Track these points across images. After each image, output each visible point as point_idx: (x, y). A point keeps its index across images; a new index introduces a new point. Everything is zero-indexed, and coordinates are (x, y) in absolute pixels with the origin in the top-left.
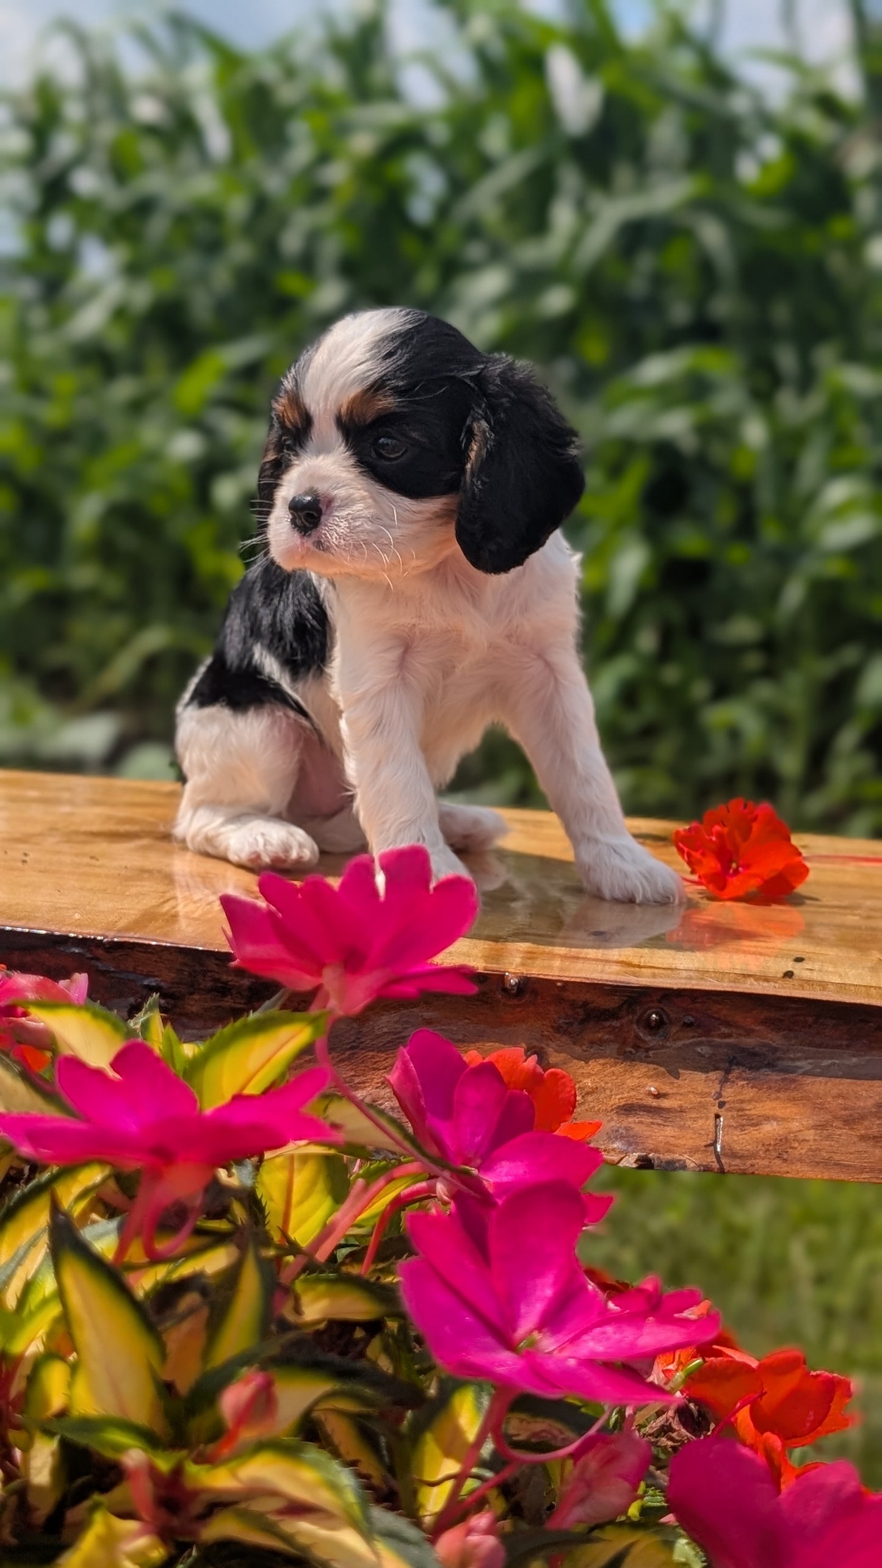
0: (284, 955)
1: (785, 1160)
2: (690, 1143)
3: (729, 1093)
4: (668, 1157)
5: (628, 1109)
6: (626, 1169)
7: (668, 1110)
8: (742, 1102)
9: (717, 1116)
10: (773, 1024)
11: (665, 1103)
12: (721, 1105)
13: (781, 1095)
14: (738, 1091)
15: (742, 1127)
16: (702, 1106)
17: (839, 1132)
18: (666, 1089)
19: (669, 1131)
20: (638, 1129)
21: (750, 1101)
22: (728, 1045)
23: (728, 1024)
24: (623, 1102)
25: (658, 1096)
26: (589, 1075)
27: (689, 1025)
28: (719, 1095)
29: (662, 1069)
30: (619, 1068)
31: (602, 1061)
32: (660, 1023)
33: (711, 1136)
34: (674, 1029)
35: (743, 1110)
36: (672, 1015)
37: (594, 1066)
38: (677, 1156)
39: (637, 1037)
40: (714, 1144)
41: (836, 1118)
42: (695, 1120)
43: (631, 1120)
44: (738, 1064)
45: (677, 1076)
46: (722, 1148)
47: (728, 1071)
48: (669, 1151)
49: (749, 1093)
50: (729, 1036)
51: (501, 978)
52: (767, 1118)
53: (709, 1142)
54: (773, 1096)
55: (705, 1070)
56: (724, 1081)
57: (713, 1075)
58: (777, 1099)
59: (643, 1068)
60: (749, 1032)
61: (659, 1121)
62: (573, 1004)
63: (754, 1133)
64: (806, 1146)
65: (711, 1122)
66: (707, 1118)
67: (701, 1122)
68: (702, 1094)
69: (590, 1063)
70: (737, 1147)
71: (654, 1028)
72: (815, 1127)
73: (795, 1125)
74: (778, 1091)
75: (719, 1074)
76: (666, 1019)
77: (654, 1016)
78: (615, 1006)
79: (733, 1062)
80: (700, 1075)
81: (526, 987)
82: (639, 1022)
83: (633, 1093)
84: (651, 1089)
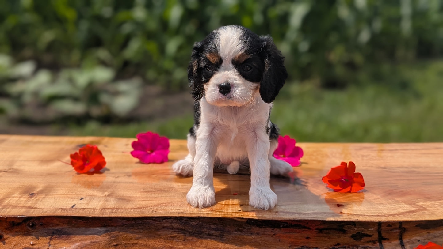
3: (52, 242)
8: (55, 244)
9: (48, 248)
11: (35, 247)
12: (50, 245)
13: (66, 241)
14: (55, 241)
16: (44, 246)
18: (35, 242)
21: (57, 244)
22: (52, 229)
23: (52, 224)
24: (23, 247)
25: (33, 245)
26: (15, 241)
27: (41, 225)
28: (50, 242)
29: (35, 237)
30: (24, 238)
31: (19, 236)
32: (33, 225)
34: (37, 227)
35: (55, 247)
36: (37, 223)
37: (16, 238)
39: (27, 229)
44: (55, 234)
45: (38, 239)
47: (52, 236)
49: (57, 241)
50: (53, 227)
52: (61, 248)
54: (64, 242)
55: (46, 236)
56: (51, 239)
57: (48, 237)
59: (29, 237)
60: (58, 225)
62: (10, 222)
68: (45, 243)
69: (16, 237)
71: (32, 227)
74: (65, 240)
75: (50, 237)
76: (35, 224)
77: (31, 224)
78: (21, 222)
79: (54, 233)
80: (45, 238)
82: (28, 225)
83: (26, 244)
84: (31, 243)
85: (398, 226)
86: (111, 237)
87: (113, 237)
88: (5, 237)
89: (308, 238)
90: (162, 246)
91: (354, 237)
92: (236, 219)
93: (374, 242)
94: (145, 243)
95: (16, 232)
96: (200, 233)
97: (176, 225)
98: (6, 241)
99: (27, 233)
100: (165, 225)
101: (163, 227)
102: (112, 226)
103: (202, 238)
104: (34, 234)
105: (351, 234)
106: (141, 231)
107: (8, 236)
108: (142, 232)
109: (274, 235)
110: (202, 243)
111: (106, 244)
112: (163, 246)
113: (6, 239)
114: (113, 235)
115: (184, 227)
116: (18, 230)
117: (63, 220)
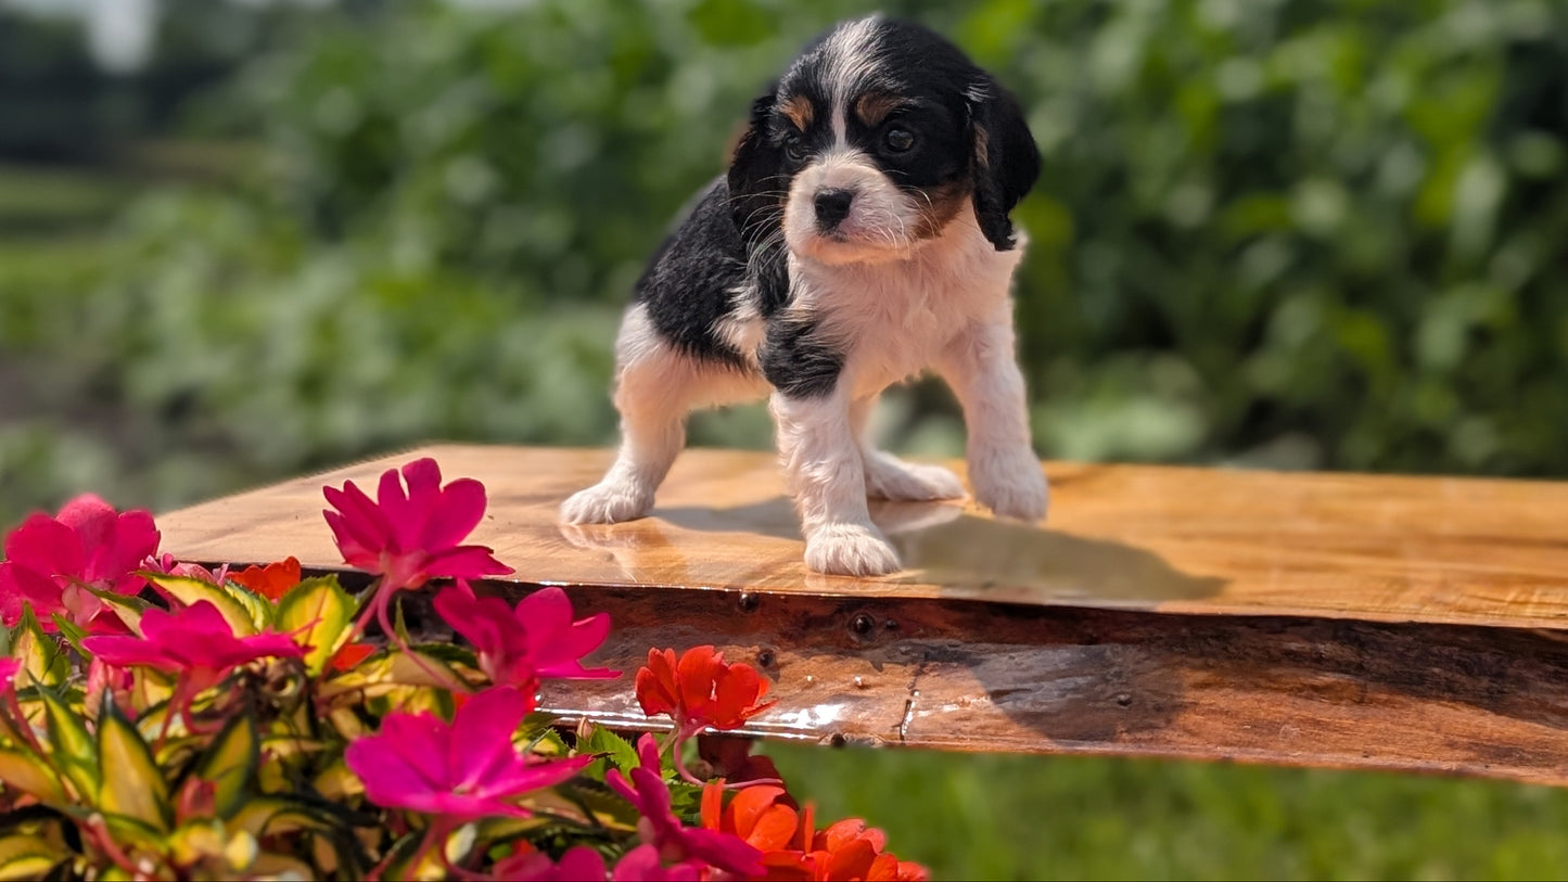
1: (957, 737)
2: (881, 725)
3: (925, 682)
4: (861, 736)
6: (824, 748)
7: (869, 698)
8: (931, 689)
9: (909, 702)
10: (959, 623)
11: (867, 693)
12: (913, 693)
14: (931, 681)
15: (925, 710)
16: (899, 694)
18: (871, 679)
19: (866, 714)
21: (939, 687)
22: (924, 645)
23: (925, 628)
24: (834, 693)
25: (863, 687)
26: (811, 671)
27: (890, 628)
28: (914, 682)
29: (869, 664)
30: (836, 664)
31: (820, 658)
32: (866, 626)
33: (900, 719)
34: (879, 631)
35: (930, 695)
36: (877, 619)
37: (814, 664)
38: (868, 735)
39: (847, 639)
40: (900, 725)
42: (889, 706)
44: (934, 659)
45: (880, 669)
46: (907, 729)
47: (923, 666)
48: (862, 732)
49: (939, 681)
50: (927, 636)
51: (736, 595)
52: (949, 702)
53: (897, 723)
55: (904, 664)
56: (918, 673)
57: (910, 668)
58: (961, 686)
59: (854, 663)
60: (942, 632)
61: (859, 707)
62: (795, 614)
64: (975, 723)
65: (902, 707)
66: (900, 703)
67: (894, 707)
68: (899, 685)
69: (812, 659)
70: (919, 727)
71: (861, 631)
73: (969, 708)
75: (916, 667)
76: (871, 622)
77: (860, 621)
78: (829, 614)
79: (928, 657)
80: (900, 669)
81: (757, 601)
82: (849, 626)
83: (842, 686)
84: (858, 679)
86: (1110, 676)
87: (1116, 674)
88: (779, 660)
90: (1280, 718)
94: (1223, 704)
95: (813, 646)
96: (1417, 679)
97: (1326, 648)
98: (783, 672)
99: (845, 650)
100: (1293, 646)
101: (1288, 653)
102: (1116, 640)
103: (1424, 697)
104: (868, 653)
106: (1211, 661)
107: (789, 655)
108: (1212, 667)
110: (1421, 716)
112: (1286, 717)
113: (783, 665)
114: (1115, 670)
115: (1360, 655)
116: (819, 638)
117: (958, 615)
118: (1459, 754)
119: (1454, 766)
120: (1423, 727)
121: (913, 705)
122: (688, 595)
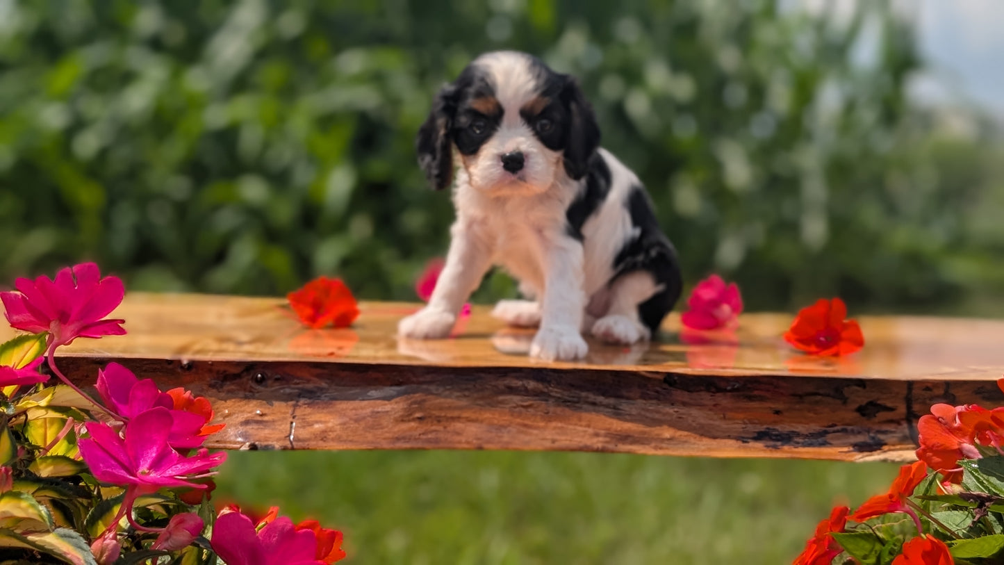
0: (32, 319)
1: (325, 441)
2: (277, 436)
3: (298, 412)
4: (266, 443)
5: (247, 422)
6: (245, 451)
7: (267, 422)
8: (304, 415)
9: (292, 423)
10: (319, 376)
11: (266, 418)
12: (294, 418)
13: (324, 411)
14: (304, 410)
15: (304, 427)
16: (285, 418)
17: (352, 426)
18: (266, 411)
19: (267, 431)
20: (250, 431)
21: (309, 414)
22: (298, 388)
23: (298, 378)
24: (244, 420)
25: (262, 415)
26: (227, 408)
27: (277, 380)
28: (294, 411)
29: (264, 402)
30: (243, 403)
31: (233, 400)
32: (263, 379)
33: (288, 432)
34: (270, 382)
35: (304, 419)
36: (269, 375)
37: (229, 403)
38: (270, 443)
39: (251, 387)
40: (289, 436)
41: (351, 419)
42: (280, 425)
43: (249, 427)
44: (302, 397)
45: (272, 405)
46: (293, 438)
47: (297, 402)
48: (266, 441)
49: (308, 410)
50: (298, 384)
51: (179, 362)
52: (317, 422)
53: (287, 435)
54: (321, 411)
55: (286, 401)
56: (295, 406)
57: (290, 403)
58: (322, 413)
59: (255, 402)
60: (308, 381)
61: (262, 427)
62: (218, 372)
63: (309, 429)
64: (335, 434)
65: (289, 426)
66: (286, 424)
67: (283, 426)
68: (285, 413)
69: (228, 401)
70: (301, 437)
71: (260, 382)
72: (340, 424)
73: (330, 425)
74: (323, 409)
75: (293, 402)
76: (265, 376)
77: (259, 376)
78: (239, 371)
80: (284, 404)
81: (193, 365)
82: (252, 379)
83: (249, 415)
84: (258, 412)
85: (941, 392)
86: (411, 404)
87: (415, 403)
89: (777, 412)
91: (861, 410)
92: (644, 373)
93: (898, 422)
94: (473, 416)
95: (229, 391)
96: (575, 399)
97: (532, 385)
99: (249, 395)
100: (512, 383)
101: (509, 387)
102: (413, 383)
103: (580, 409)
104: (263, 395)
105: (856, 406)
106: (467, 393)
107: (213, 399)
108: (468, 396)
109: (715, 405)
110: (580, 420)
111: (402, 416)
114: (413, 400)
115: (547, 387)
116: (233, 387)
117: (319, 371)
118: (601, 439)
119: (600, 445)
120: (581, 426)
121: (294, 424)
122: (145, 362)
